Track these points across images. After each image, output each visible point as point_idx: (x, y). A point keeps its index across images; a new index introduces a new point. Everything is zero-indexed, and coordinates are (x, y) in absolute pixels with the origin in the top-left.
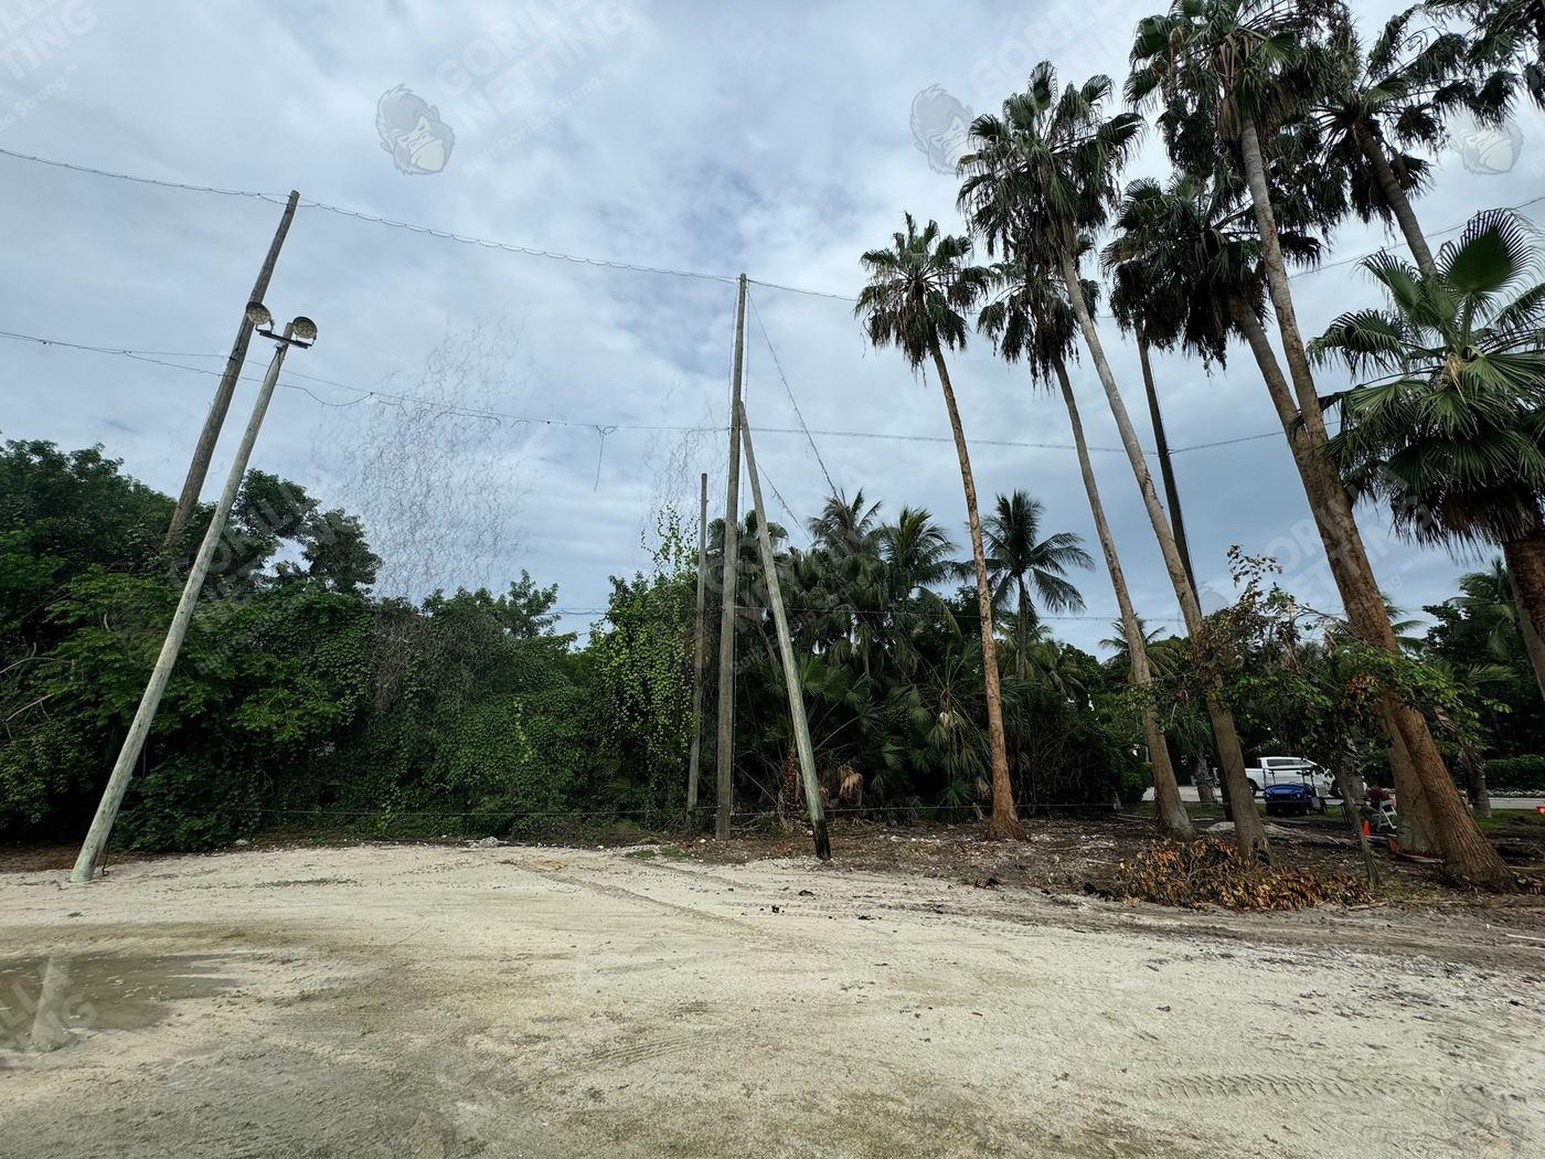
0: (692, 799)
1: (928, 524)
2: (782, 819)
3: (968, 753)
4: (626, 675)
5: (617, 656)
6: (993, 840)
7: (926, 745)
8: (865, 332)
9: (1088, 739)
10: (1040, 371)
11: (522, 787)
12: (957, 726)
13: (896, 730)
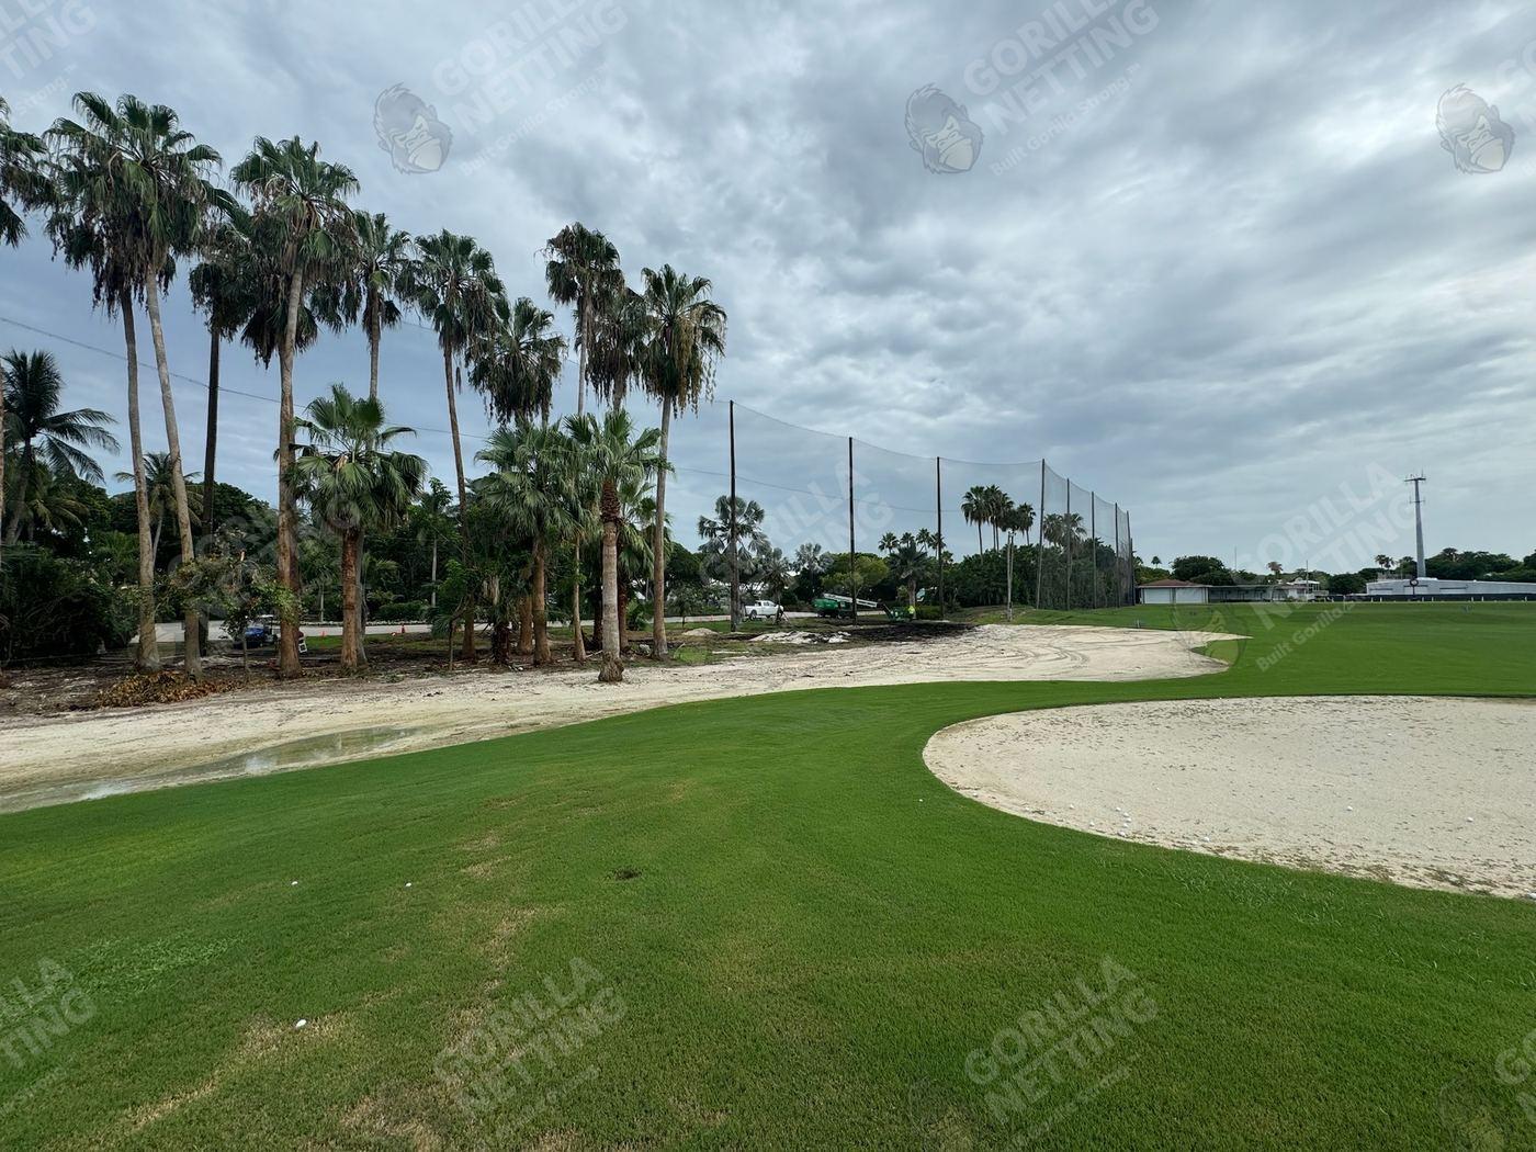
10: (104, 297)
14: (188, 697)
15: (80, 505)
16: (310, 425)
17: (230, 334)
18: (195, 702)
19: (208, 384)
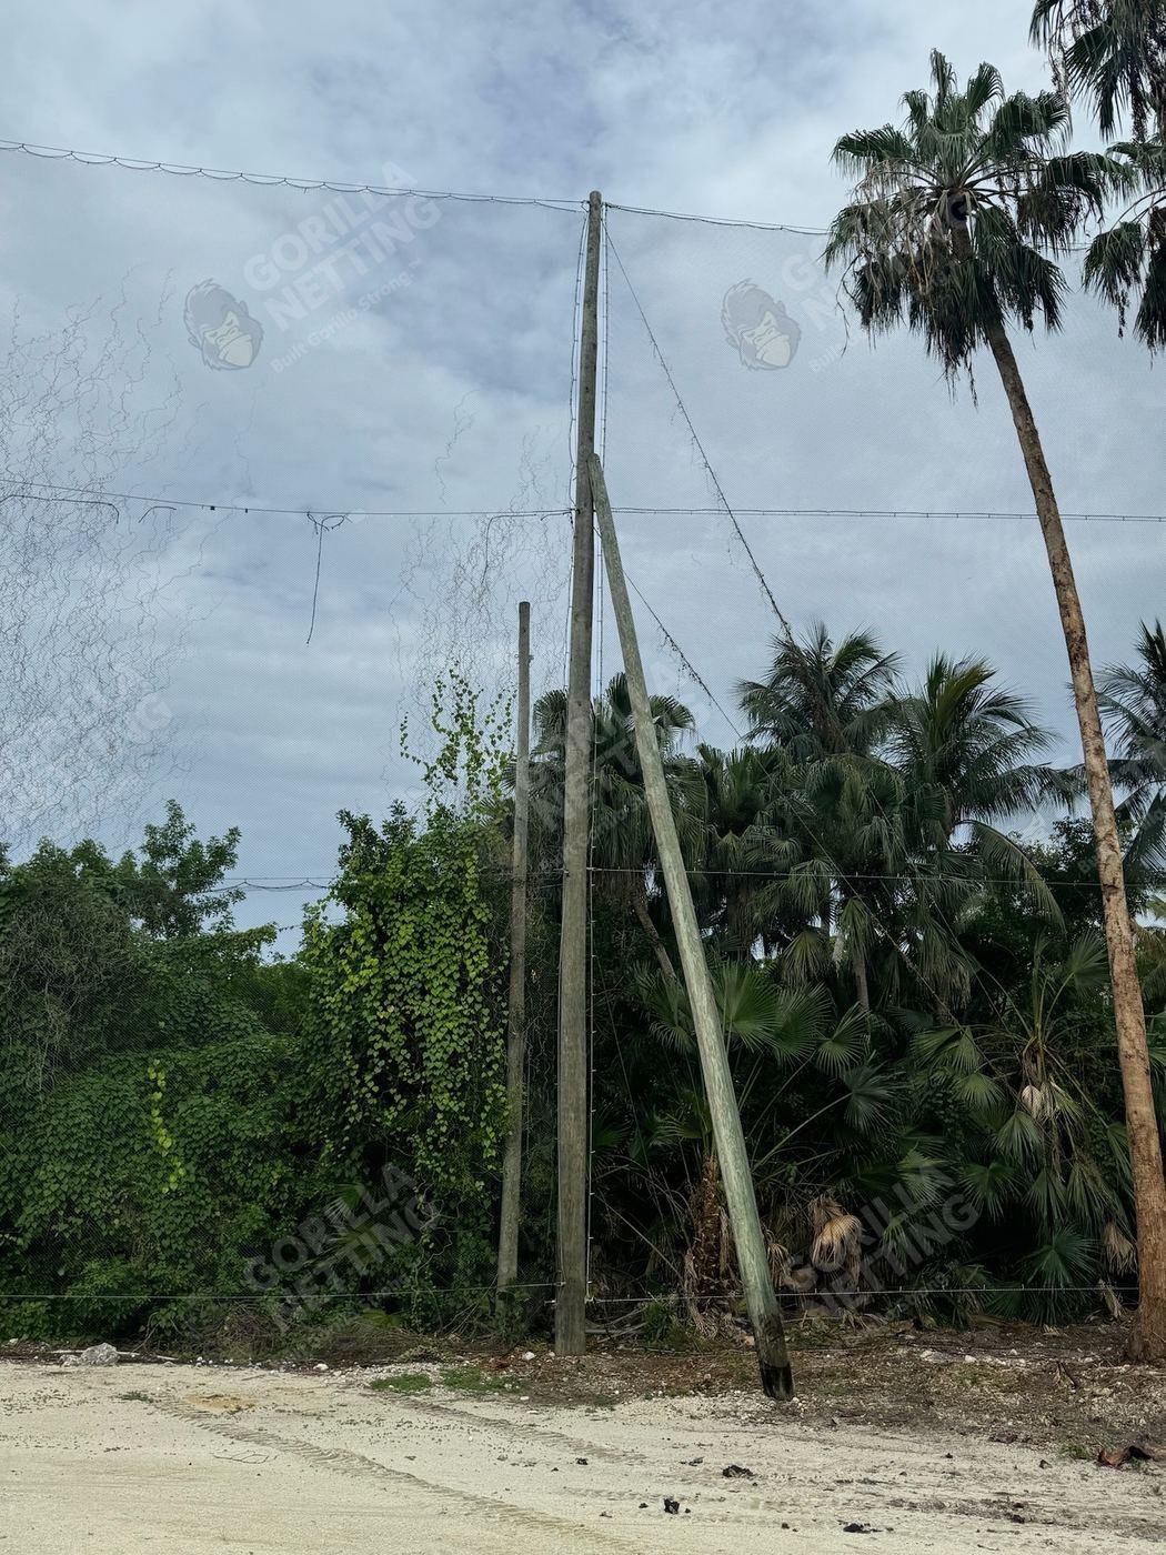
0: (507, 1266)
1: (989, 689)
2: (693, 1310)
3: (1085, 1173)
4: (373, 1011)
5: (355, 970)
6: (1139, 1362)
7: (995, 1155)
8: (846, 300)
11: (166, 1243)
12: (1061, 1117)
13: (928, 1123)
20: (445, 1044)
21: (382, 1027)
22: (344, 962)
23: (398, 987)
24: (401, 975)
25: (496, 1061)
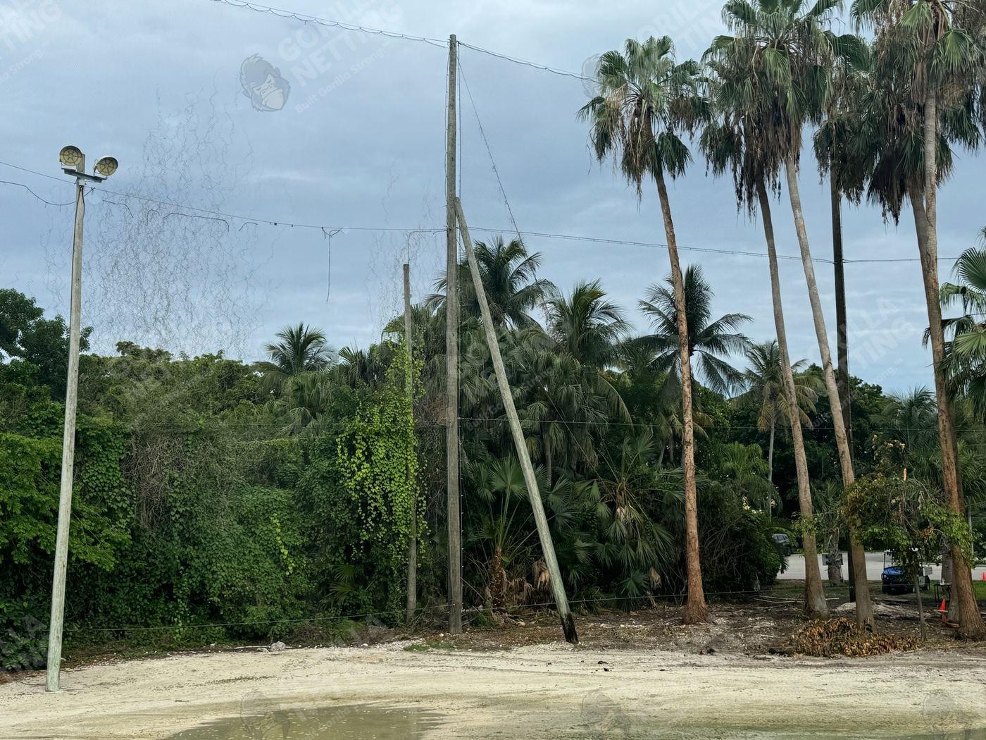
1: (602, 301)
2: (492, 613)
4: (369, 489)
5: (359, 470)
6: (687, 624)
7: (607, 539)
8: (590, 142)
9: (744, 530)
10: (745, 196)
11: (269, 596)
12: (634, 521)
13: (584, 527)
14: (871, 651)
15: (706, 415)
16: (964, 290)
17: (857, 194)
18: (881, 659)
19: (833, 260)
20: (403, 504)
21: (374, 496)
22: (354, 465)
23: (381, 478)
24: (381, 471)
25: (424, 511)
